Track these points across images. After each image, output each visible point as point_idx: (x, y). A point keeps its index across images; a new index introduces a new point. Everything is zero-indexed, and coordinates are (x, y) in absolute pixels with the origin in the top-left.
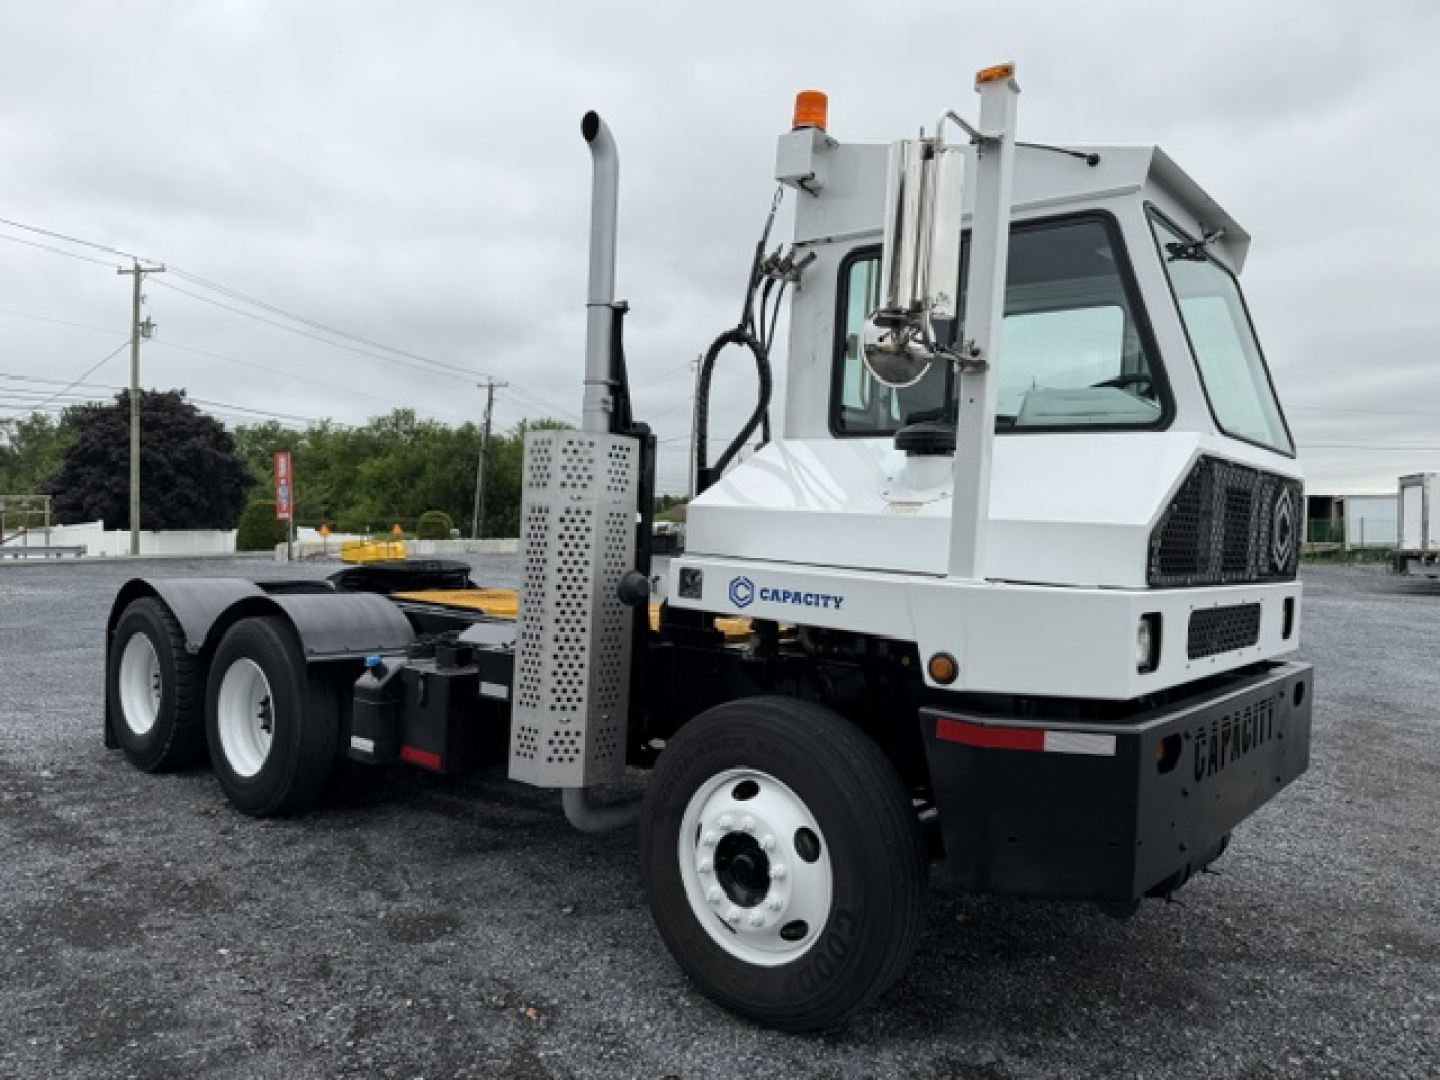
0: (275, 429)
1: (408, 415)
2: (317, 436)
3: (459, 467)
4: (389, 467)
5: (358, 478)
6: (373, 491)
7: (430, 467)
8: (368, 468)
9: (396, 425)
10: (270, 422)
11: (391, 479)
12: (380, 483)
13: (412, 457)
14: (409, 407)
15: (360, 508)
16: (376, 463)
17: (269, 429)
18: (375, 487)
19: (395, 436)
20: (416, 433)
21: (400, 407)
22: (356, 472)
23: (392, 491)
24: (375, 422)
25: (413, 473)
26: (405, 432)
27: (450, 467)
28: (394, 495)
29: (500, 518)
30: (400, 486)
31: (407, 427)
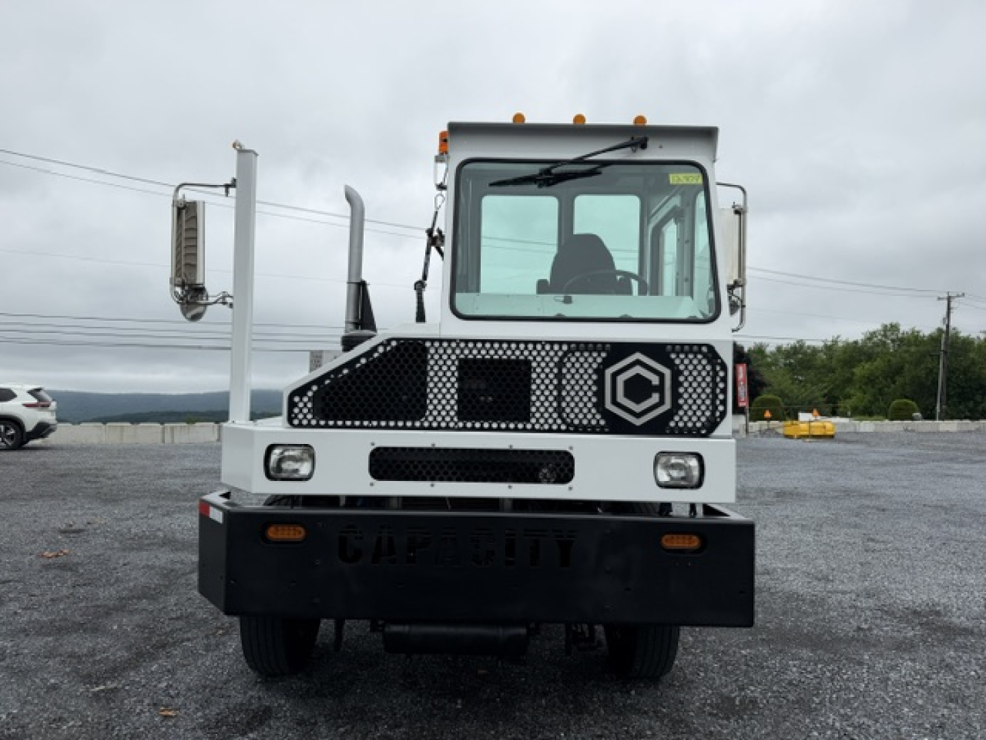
0: (801, 347)
1: (894, 328)
2: (830, 349)
3: (930, 366)
4: (876, 368)
5: (855, 378)
6: (864, 387)
7: (907, 366)
8: (859, 371)
9: (885, 336)
10: (798, 342)
11: (877, 378)
12: (870, 380)
13: (894, 360)
14: (894, 322)
15: (854, 399)
16: (867, 366)
17: (797, 345)
18: (866, 384)
19: (884, 344)
20: (901, 340)
21: (888, 323)
22: (853, 374)
23: (877, 386)
24: (868, 335)
25: (894, 372)
26: (893, 341)
27: (922, 366)
28: (880, 390)
29: (971, 404)
30: (884, 382)
31: (894, 337)
